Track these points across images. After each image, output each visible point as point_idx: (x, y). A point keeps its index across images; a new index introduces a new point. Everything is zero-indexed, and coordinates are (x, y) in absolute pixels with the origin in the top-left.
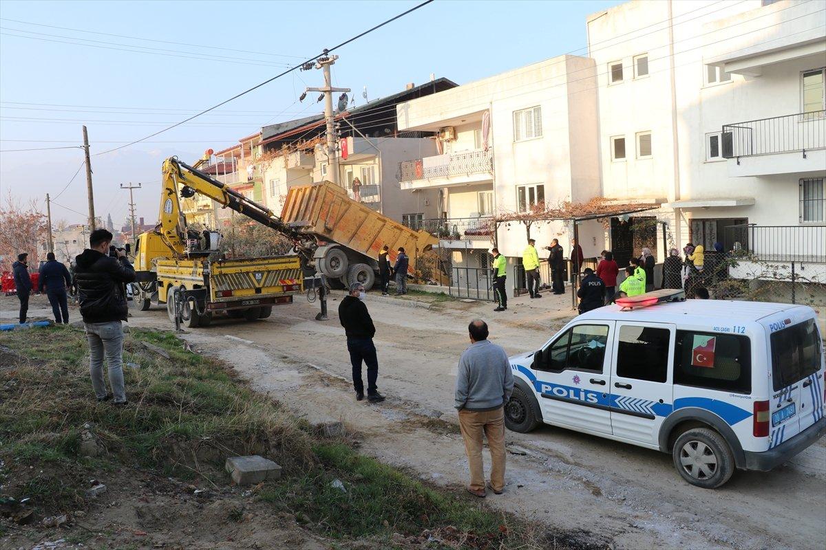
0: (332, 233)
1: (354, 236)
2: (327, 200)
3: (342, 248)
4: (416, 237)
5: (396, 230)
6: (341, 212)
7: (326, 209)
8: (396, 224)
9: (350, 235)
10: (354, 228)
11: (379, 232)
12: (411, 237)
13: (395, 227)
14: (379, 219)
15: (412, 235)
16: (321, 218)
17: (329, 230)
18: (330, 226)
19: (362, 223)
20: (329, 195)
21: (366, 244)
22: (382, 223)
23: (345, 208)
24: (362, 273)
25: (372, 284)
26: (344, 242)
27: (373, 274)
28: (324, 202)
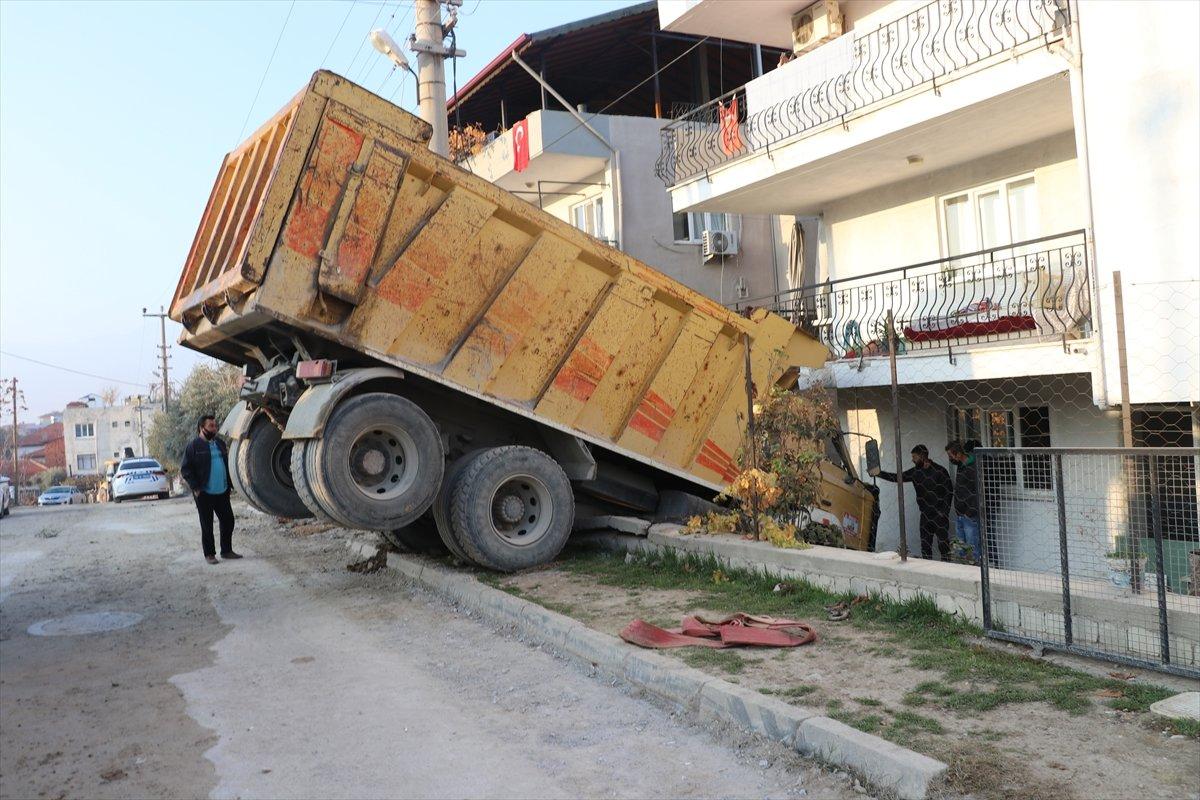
0: (357, 316)
1: (469, 331)
2: (324, 158)
3: (412, 386)
4: (745, 339)
5: (663, 310)
6: (403, 223)
7: (320, 198)
8: (661, 283)
9: (451, 327)
10: (473, 300)
11: (589, 315)
12: (724, 339)
13: (659, 296)
14: (584, 257)
15: (728, 330)
16: (294, 246)
17: (341, 306)
18: (344, 281)
19: (507, 275)
20: (333, 136)
21: (533, 370)
22: (602, 278)
23: (421, 204)
24: (518, 488)
25: (561, 536)
26: (419, 359)
27: (566, 493)
28: (307, 166)
